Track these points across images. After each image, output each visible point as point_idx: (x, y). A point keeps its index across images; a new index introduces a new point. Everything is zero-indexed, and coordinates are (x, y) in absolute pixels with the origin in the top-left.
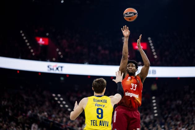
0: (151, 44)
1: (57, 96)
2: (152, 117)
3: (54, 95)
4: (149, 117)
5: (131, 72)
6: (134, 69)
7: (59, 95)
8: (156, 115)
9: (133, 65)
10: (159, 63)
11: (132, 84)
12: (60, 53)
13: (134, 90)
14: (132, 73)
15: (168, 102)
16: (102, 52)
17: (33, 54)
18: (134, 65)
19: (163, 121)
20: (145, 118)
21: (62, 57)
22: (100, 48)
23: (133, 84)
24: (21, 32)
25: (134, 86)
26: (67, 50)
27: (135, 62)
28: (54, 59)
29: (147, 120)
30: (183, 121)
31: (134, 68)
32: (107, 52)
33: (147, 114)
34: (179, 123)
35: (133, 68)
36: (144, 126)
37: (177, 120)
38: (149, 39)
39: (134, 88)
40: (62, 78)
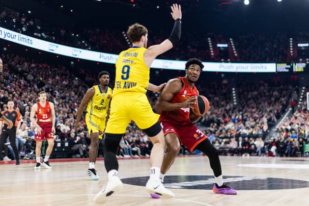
0: (232, 44)
2: (232, 105)
4: (230, 105)
8: (235, 103)
10: (238, 60)
15: (246, 93)
16: (191, 50)
19: (241, 109)
20: (226, 106)
29: (228, 107)
30: (257, 108)
32: (195, 51)
33: (227, 103)
34: (254, 110)
36: (225, 112)
37: (253, 108)
38: (231, 39)
40: (157, 72)
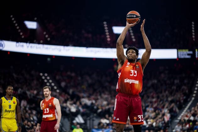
1: (44, 75)
3: (41, 74)
5: (130, 59)
6: (134, 56)
7: (46, 75)
9: (133, 51)
11: (131, 70)
12: (47, 36)
13: (134, 76)
14: (133, 60)
16: (86, 35)
17: (23, 37)
18: (135, 51)
21: (49, 39)
22: (83, 32)
23: (133, 71)
24: (12, 16)
25: (134, 72)
26: (53, 33)
27: (136, 48)
28: (42, 41)
30: (158, 98)
31: (135, 54)
32: (90, 35)
34: (154, 100)
35: (133, 54)
37: (153, 98)
39: (135, 74)
40: (49, 59)
